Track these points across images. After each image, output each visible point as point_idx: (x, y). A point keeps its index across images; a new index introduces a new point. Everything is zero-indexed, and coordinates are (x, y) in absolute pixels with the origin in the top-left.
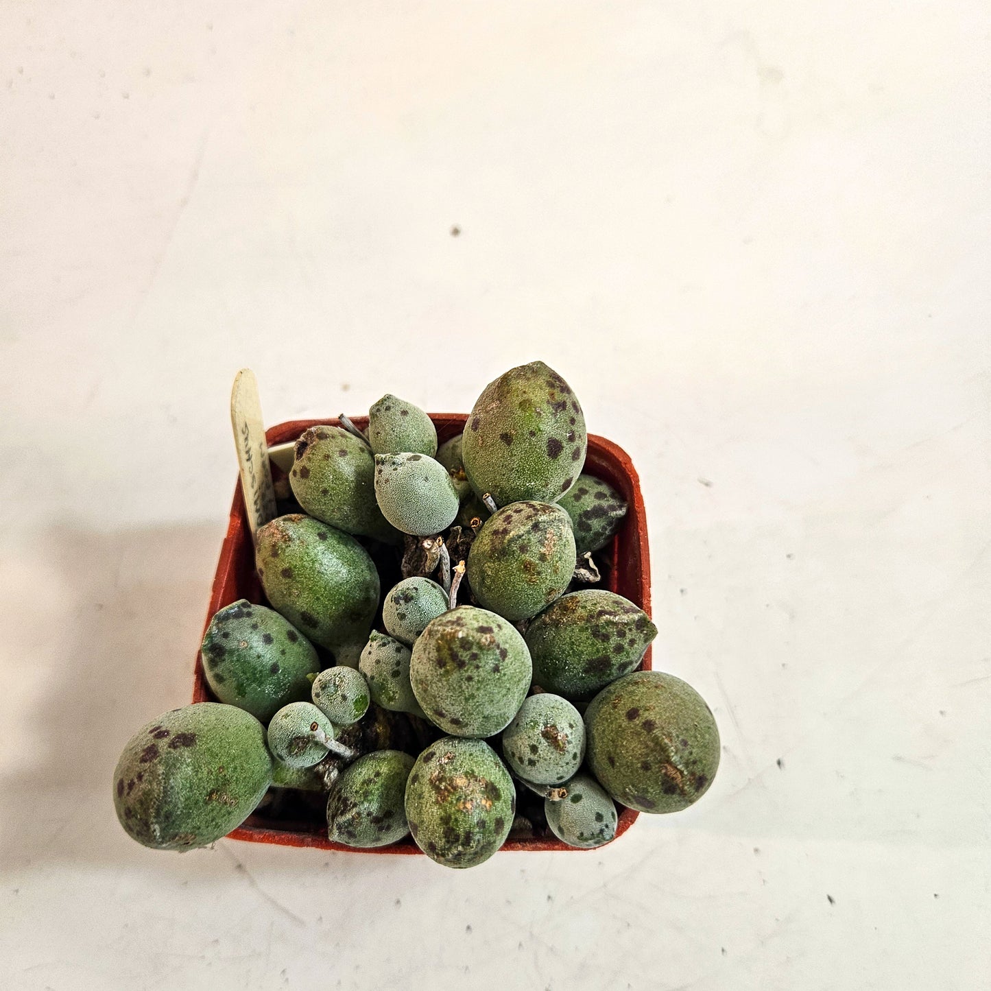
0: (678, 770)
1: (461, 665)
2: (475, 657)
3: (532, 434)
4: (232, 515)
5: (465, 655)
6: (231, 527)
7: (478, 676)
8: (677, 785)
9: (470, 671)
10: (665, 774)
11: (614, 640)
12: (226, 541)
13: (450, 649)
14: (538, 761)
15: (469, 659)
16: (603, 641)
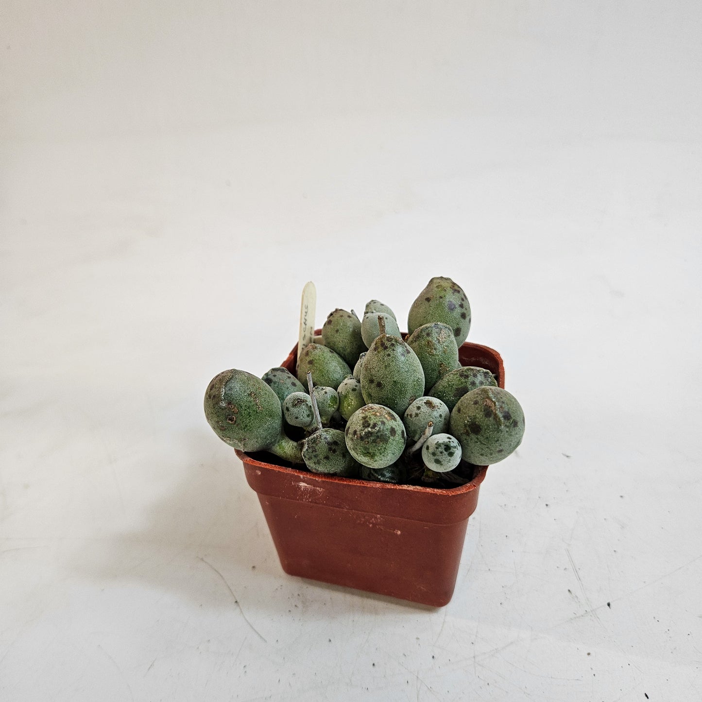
0: (493, 401)
1: (386, 348)
2: (393, 345)
3: (441, 297)
4: (291, 354)
5: (388, 344)
6: (289, 358)
7: (393, 354)
8: (492, 411)
9: (389, 351)
10: (486, 405)
11: (471, 379)
12: (284, 362)
13: (382, 341)
14: (420, 413)
15: (390, 346)
16: (465, 378)
